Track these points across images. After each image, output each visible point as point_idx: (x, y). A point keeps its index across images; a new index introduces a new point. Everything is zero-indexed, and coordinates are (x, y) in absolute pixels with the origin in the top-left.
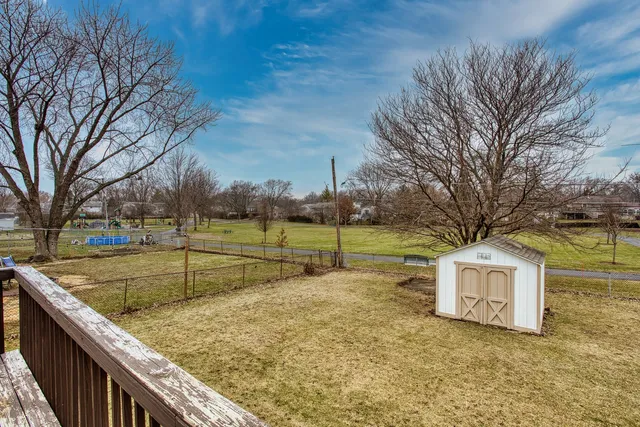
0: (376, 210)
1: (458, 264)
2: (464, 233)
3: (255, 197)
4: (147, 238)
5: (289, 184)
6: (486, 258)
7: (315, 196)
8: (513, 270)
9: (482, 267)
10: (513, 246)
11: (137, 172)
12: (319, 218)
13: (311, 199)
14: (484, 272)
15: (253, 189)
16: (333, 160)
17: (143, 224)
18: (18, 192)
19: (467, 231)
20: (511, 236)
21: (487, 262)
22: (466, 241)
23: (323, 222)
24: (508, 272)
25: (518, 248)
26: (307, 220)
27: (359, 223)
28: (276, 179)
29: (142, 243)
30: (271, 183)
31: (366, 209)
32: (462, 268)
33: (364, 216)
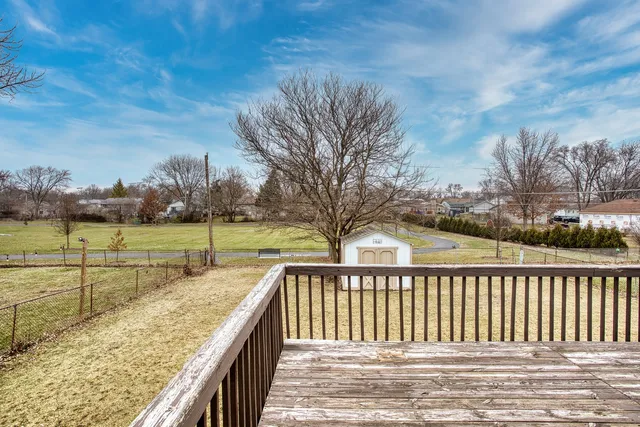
0: (187, 206)
1: (359, 249)
6: (379, 243)
8: (396, 249)
9: (377, 249)
14: (378, 253)
24: (393, 251)
31: (173, 205)
32: (363, 251)
33: (171, 213)
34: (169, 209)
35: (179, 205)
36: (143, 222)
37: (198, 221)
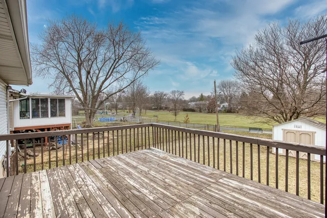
0: (229, 105)
1: (284, 130)
2: (285, 116)
3: (165, 99)
4: (124, 119)
5: (183, 92)
6: (299, 127)
7: (195, 98)
8: (314, 133)
9: (297, 131)
10: (314, 122)
11: (122, 89)
12: (199, 109)
13: (193, 100)
14: (298, 134)
15: (164, 95)
16: (215, 82)
17: (117, 113)
18: (80, 99)
19: (286, 116)
20: (312, 118)
21: (299, 129)
22: (286, 120)
23: (200, 111)
24: (311, 134)
25: (316, 123)
26: (192, 110)
27: (220, 112)
28: (176, 90)
29: (121, 121)
30: (173, 92)
31: (223, 104)
32: (286, 132)
33: (222, 108)
34: (222, 106)
35: (226, 104)
36: (209, 112)
37: (234, 112)
